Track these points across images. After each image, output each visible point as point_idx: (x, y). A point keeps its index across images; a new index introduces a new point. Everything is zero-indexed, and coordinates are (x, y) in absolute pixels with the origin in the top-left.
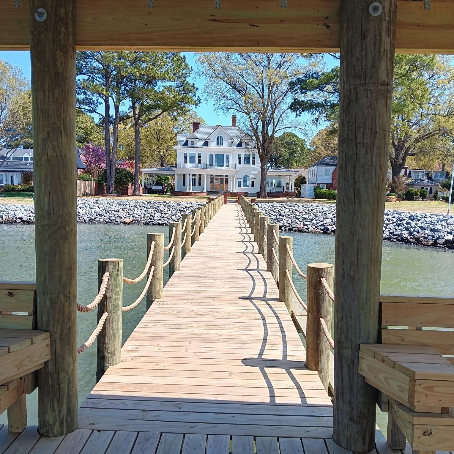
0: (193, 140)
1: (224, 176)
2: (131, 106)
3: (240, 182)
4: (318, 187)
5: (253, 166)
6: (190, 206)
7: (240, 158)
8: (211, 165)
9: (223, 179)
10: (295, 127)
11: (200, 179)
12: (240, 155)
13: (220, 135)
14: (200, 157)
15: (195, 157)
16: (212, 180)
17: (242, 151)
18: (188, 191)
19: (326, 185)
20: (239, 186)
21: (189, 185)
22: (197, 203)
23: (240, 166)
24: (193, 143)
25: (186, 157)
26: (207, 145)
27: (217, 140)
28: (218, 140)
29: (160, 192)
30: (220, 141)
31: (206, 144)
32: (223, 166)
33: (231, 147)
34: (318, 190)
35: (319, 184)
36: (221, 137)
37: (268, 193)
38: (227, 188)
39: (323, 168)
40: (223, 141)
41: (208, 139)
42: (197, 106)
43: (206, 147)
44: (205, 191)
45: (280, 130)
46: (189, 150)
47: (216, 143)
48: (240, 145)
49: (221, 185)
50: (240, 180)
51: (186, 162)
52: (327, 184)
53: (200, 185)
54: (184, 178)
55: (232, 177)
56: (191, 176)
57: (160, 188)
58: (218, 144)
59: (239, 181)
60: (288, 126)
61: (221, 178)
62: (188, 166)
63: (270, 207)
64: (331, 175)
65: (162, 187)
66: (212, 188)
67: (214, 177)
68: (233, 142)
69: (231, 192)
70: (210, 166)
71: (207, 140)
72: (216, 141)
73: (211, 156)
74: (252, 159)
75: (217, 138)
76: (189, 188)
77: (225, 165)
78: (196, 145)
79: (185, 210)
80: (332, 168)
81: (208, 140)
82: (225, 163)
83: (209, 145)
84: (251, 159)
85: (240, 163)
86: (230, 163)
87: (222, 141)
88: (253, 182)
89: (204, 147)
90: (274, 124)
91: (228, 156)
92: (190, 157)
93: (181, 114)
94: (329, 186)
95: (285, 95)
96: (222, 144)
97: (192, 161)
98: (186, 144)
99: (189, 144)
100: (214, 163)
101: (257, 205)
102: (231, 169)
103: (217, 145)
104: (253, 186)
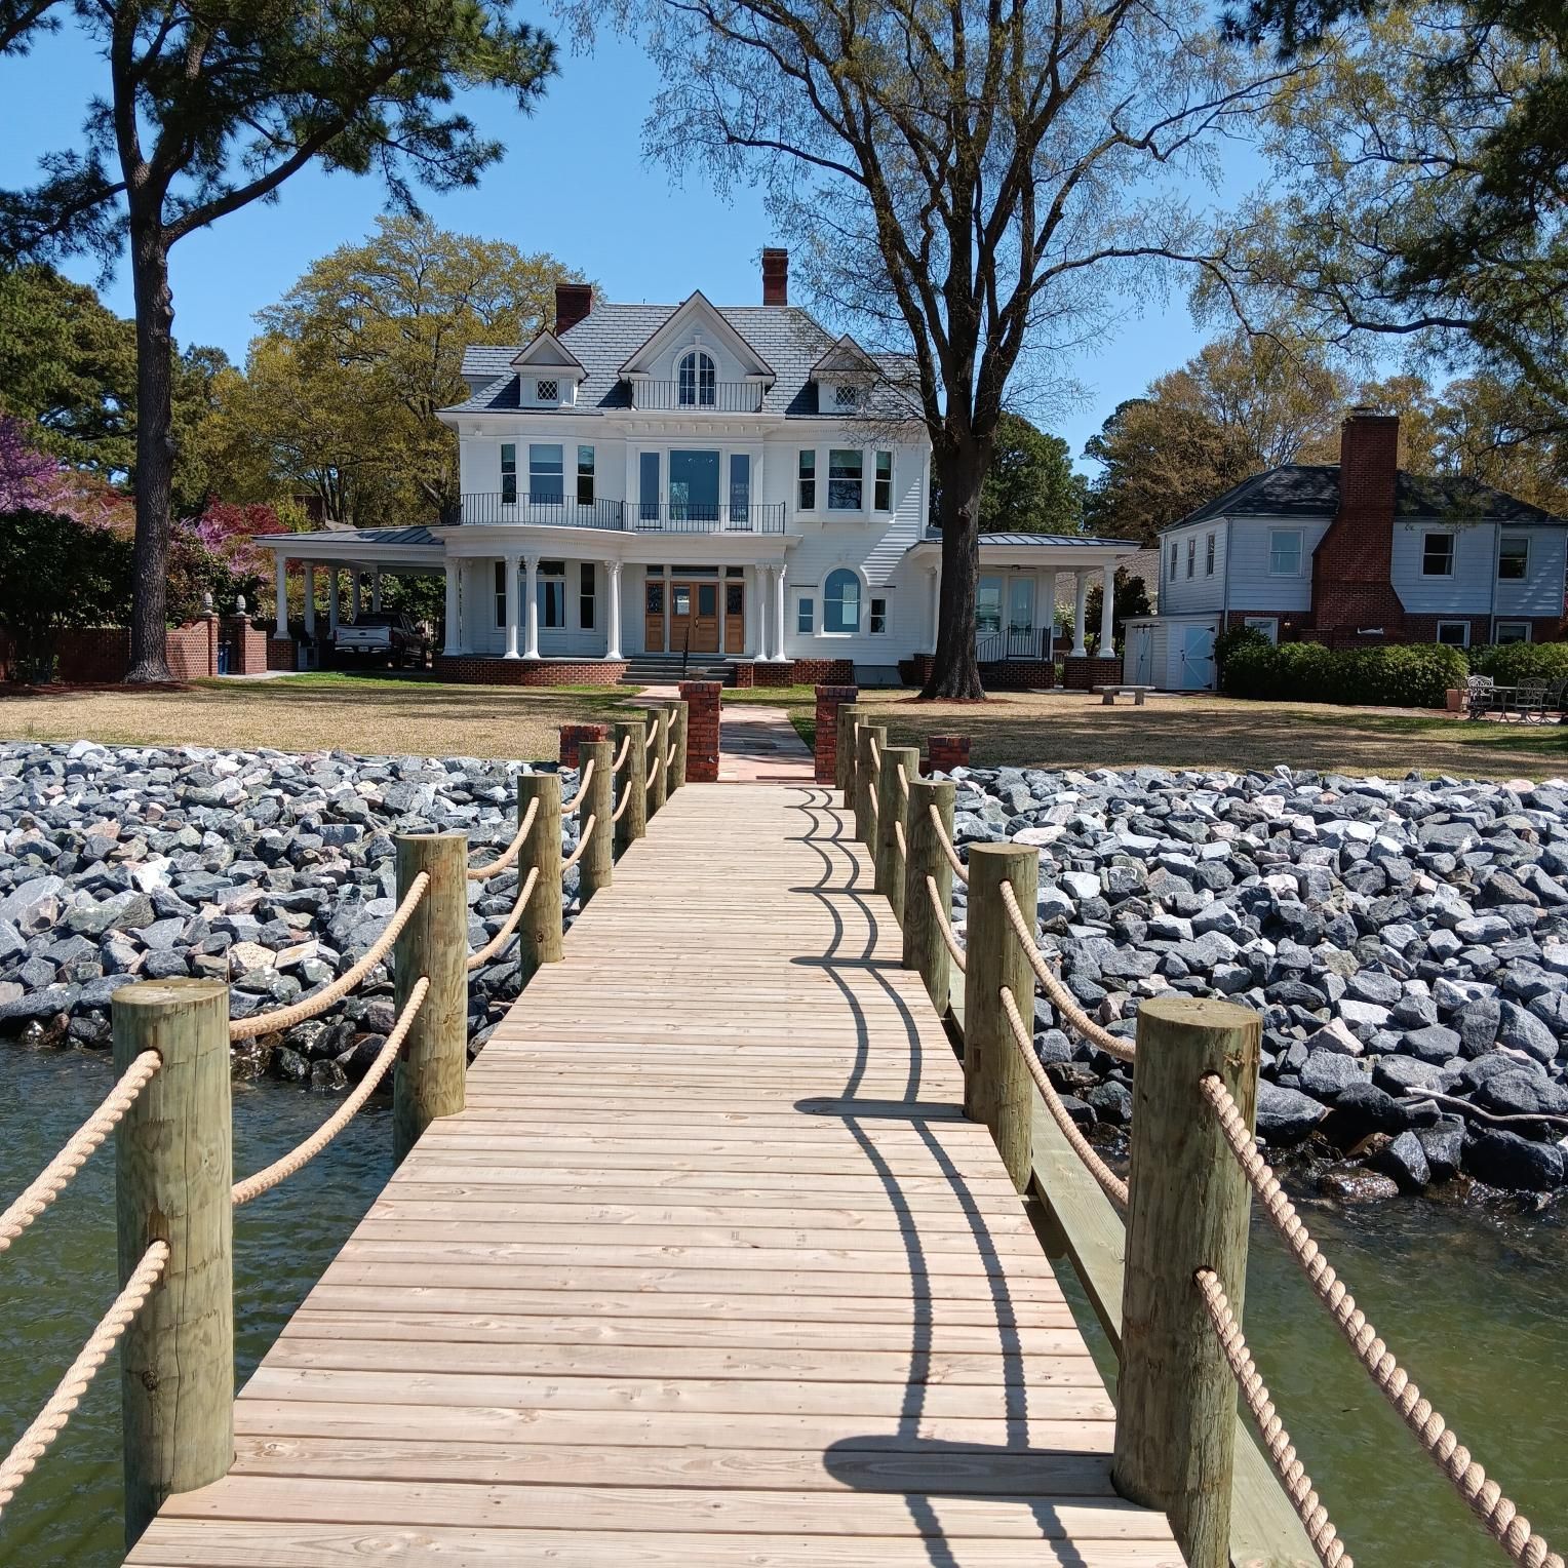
0: (549, 373)
1: (723, 572)
2: (106, 113)
3: (806, 606)
4: (1233, 631)
5: (881, 516)
6: (372, 806)
7: (807, 473)
8: (649, 509)
9: (713, 588)
10: (1161, 252)
11: (588, 587)
12: (806, 457)
13: (699, 348)
14: (586, 470)
15: (559, 467)
16: (654, 595)
17: (825, 435)
18: (513, 654)
19: (1275, 622)
20: (805, 626)
21: (523, 622)
22: (452, 768)
23: (806, 516)
24: (548, 390)
25: (509, 467)
26: (629, 404)
27: (683, 375)
28: (686, 378)
29: (383, 657)
30: (697, 382)
31: (621, 395)
32: (715, 517)
33: (759, 410)
34: (1245, 650)
35: (1237, 617)
36: (703, 357)
37: (984, 667)
38: (736, 640)
39: (1259, 529)
40: (718, 378)
41: (632, 371)
42: (531, 98)
43: (623, 412)
44: (615, 654)
45: (1067, 273)
46: (527, 430)
47: (676, 388)
48: (806, 402)
49: (707, 622)
50: (806, 594)
51: (509, 496)
52: (1284, 616)
53: (587, 620)
54: (501, 585)
55: (762, 578)
56: (532, 570)
57: (381, 636)
58: (686, 398)
59: (802, 602)
60: (1118, 248)
61: (703, 587)
62: (524, 513)
63: (1121, 824)
64: (1304, 565)
65: (392, 632)
66: (654, 640)
67: (668, 578)
68: (768, 388)
69: (763, 658)
70: (644, 516)
71: (625, 377)
72: (676, 377)
73: (649, 462)
74: (874, 479)
75: (683, 365)
76: (525, 643)
77: (725, 516)
78: (565, 404)
79: (312, 843)
80: (1313, 530)
81: (634, 376)
82: (725, 498)
83: (635, 401)
84: (870, 481)
85: (807, 500)
86: (756, 497)
87: (708, 378)
88: (878, 606)
89: (610, 412)
90: (1027, 236)
91: (741, 466)
92: (534, 467)
93: (440, 177)
94: (1296, 626)
95: (1116, 18)
96: (708, 398)
97: (546, 491)
98: (509, 398)
99: (528, 394)
100: (665, 500)
101: (992, 790)
102: (757, 531)
103: (683, 400)
104: (876, 625)
